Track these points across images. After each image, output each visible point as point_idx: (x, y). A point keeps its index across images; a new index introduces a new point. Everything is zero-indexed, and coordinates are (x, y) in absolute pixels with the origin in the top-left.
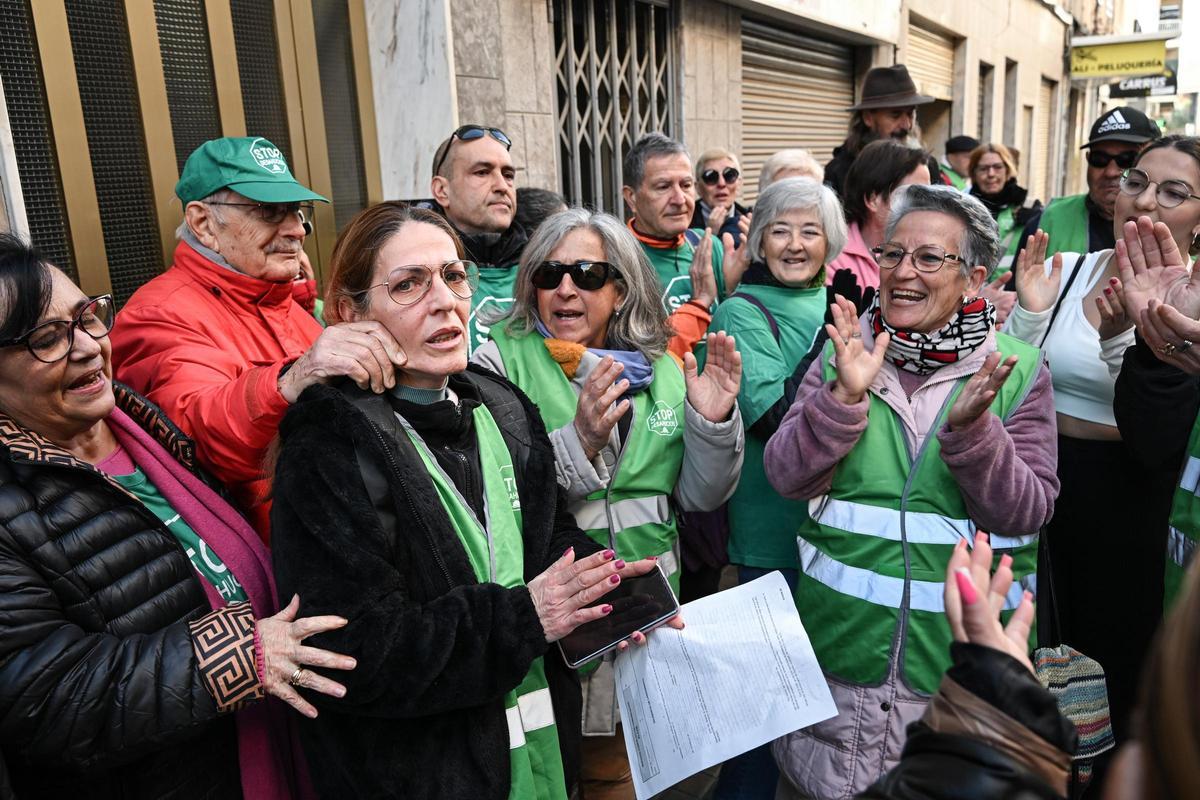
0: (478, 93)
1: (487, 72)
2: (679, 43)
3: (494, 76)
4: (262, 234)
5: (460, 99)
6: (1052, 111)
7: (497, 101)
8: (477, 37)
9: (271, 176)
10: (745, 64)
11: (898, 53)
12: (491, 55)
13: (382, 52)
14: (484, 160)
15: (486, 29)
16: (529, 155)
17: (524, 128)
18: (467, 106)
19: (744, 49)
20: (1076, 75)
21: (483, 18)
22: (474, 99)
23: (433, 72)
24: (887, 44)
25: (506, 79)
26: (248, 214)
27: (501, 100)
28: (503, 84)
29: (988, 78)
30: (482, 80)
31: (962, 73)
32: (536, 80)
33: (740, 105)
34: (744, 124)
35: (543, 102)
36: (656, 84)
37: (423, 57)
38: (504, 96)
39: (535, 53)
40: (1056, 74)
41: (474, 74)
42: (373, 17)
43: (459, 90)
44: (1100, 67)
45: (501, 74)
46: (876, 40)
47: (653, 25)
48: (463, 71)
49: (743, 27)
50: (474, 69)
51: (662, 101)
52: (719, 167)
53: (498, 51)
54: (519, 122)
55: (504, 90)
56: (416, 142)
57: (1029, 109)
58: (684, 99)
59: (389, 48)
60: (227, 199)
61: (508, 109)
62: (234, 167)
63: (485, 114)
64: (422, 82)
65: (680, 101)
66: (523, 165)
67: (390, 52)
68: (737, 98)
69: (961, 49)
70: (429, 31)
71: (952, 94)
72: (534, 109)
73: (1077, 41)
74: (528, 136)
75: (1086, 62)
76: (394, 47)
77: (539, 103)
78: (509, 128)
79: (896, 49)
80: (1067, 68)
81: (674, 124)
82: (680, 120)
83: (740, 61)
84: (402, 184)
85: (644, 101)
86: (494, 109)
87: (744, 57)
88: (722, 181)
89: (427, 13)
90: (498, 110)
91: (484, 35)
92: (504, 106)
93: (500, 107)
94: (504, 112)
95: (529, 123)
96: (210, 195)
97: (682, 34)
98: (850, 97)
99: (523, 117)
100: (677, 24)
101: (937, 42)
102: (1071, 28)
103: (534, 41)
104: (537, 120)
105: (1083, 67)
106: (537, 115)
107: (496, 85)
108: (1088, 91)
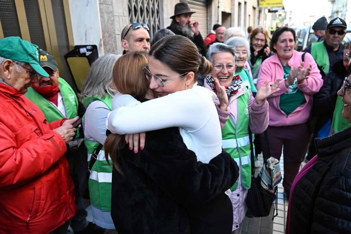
0: (105, 9)
1: (107, 2)
3: (110, 4)
5: (100, 11)
6: (255, 16)
7: (111, 12)
17: (119, 21)
18: (102, 14)
20: (260, 6)
22: (104, 12)
23: (91, 2)
25: (113, 5)
28: (113, 7)
29: (240, 6)
30: (106, 5)
31: (234, 5)
32: (123, 6)
35: (125, 13)
36: (156, 7)
38: (113, 11)
40: (256, 6)
41: (104, 3)
43: (100, 9)
44: (266, 4)
45: (112, 3)
48: (100, 2)
50: (104, 1)
51: (158, 12)
54: (118, 19)
55: (113, 8)
56: (86, 26)
57: (249, 16)
58: (164, 12)
63: (108, 17)
64: (87, 5)
65: (163, 13)
71: (231, 11)
72: (122, 15)
74: (121, 24)
75: (263, 2)
77: (123, 13)
78: (115, 21)
80: (258, 4)
81: (162, 20)
82: (163, 19)
84: (81, 40)
85: (153, 12)
86: (110, 15)
90: (112, 15)
92: (113, 14)
93: (112, 14)
95: (121, 20)
98: (206, 11)
99: (119, 18)
104: (123, 19)
105: (262, 4)
106: (123, 17)
107: (110, 7)
108: (263, 11)
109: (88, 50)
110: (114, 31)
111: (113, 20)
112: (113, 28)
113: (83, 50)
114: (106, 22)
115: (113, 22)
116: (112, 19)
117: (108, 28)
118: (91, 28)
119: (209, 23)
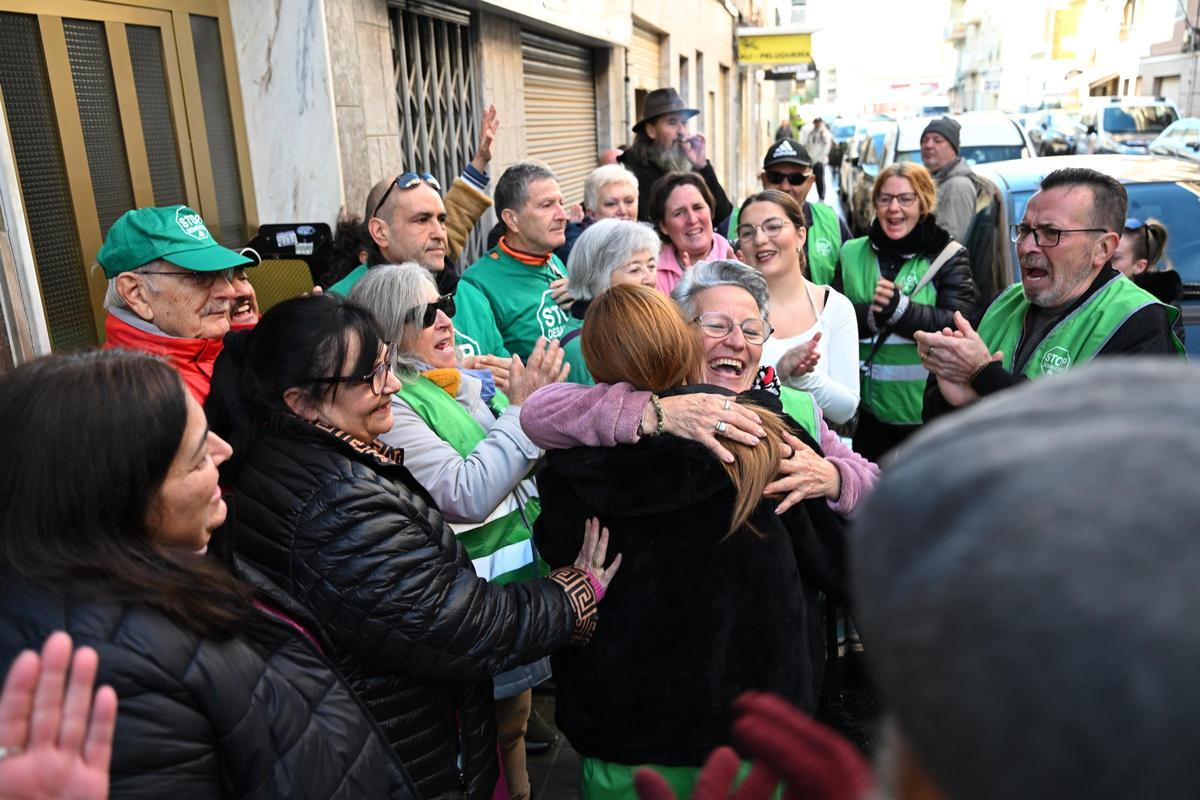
1: (351, 100)
2: (480, 59)
3: (357, 103)
4: (197, 299)
5: (338, 129)
6: (726, 94)
7: (360, 127)
8: (343, 68)
10: (526, 72)
11: (628, 54)
12: (354, 85)
13: (255, 82)
14: (424, 211)
15: (348, 59)
17: (380, 149)
18: (340, 134)
19: (524, 58)
20: (742, 62)
21: (347, 51)
22: (344, 128)
23: (313, 105)
24: (620, 46)
25: (365, 106)
27: (362, 125)
28: (363, 111)
29: (684, 65)
30: (349, 109)
31: (667, 66)
32: (386, 104)
33: (524, 109)
34: (528, 126)
35: (392, 124)
37: (302, 90)
38: (364, 122)
39: (383, 79)
40: (728, 62)
42: (244, 49)
43: (338, 122)
44: (762, 55)
45: (361, 101)
46: (612, 44)
47: (460, 43)
49: (523, 38)
51: (469, 112)
53: (358, 80)
54: (375, 145)
55: (364, 116)
56: (295, 169)
57: (712, 94)
59: (263, 78)
61: (368, 133)
63: (353, 141)
64: (301, 113)
67: (264, 84)
68: (521, 102)
69: (665, 44)
70: (308, 64)
72: (385, 131)
73: (741, 31)
74: (384, 158)
75: (750, 51)
76: (268, 77)
77: (388, 126)
78: (370, 151)
79: (626, 51)
80: (736, 56)
83: (521, 69)
84: (280, 209)
86: (358, 135)
87: (525, 66)
89: (306, 49)
90: (361, 136)
91: (347, 65)
92: (365, 131)
93: (362, 132)
94: (366, 137)
95: (383, 146)
97: (481, 50)
98: (591, 94)
99: (378, 140)
100: (476, 40)
101: (648, 40)
102: (737, 20)
103: (382, 67)
104: (388, 142)
105: (748, 55)
106: (388, 138)
107: (358, 111)
108: (750, 75)
109: (301, 238)
110: (368, 181)
111: (366, 149)
112: (365, 171)
113: (285, 239)
114: (349, 157)
115: (365, 154)
116: (363, 146)
117: (354, 172)
118: (312, 176)
119: (599, 129)
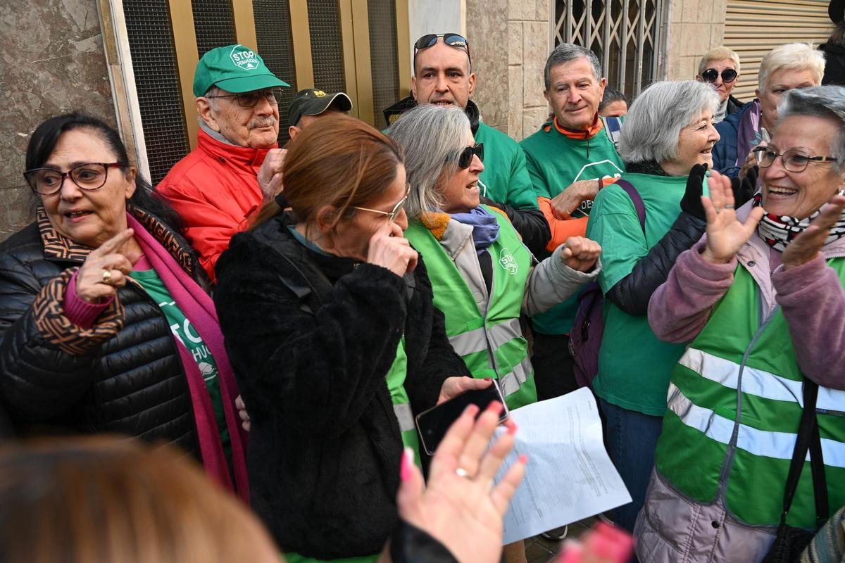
0: (486, 6)
4: (243, 115)
5: (468, 11)
7: (501, 12)
9: (245, 72)
14: (428, 67)
16: (526, 54)
17: (523, 32)
18: (475, 16)
22: (482, 11)
26: (232, 102)
27: (505, 10)
34: (727, 25)
35: (541, 11)
38: (507, 8)
52: (720, 67)
54: (518, 28)
58: (671, 6)
60: (217, 94)
61: (510, 18)
62: (218, 70)
63: (490, 22)
66: (520, 62)
72: (533, 17)
74: (527, 40)
77: (538, 12)
78: (510, 32)
82: (665, 24)
86: (498, 17)
88: (720, 80)
90: (502, 18)
92: (506, 15)
93: (503, 16)
94: (507, 20)
95: (528, 29)
96: (208, 91)
104: (533, 27)
106: (535, 23)
110: (504, 57)
111: (506, 31)
112: (502, 48)
114: (484, 36)
115: (504, 34)
116: (503, 27)
117: (488, 49)
